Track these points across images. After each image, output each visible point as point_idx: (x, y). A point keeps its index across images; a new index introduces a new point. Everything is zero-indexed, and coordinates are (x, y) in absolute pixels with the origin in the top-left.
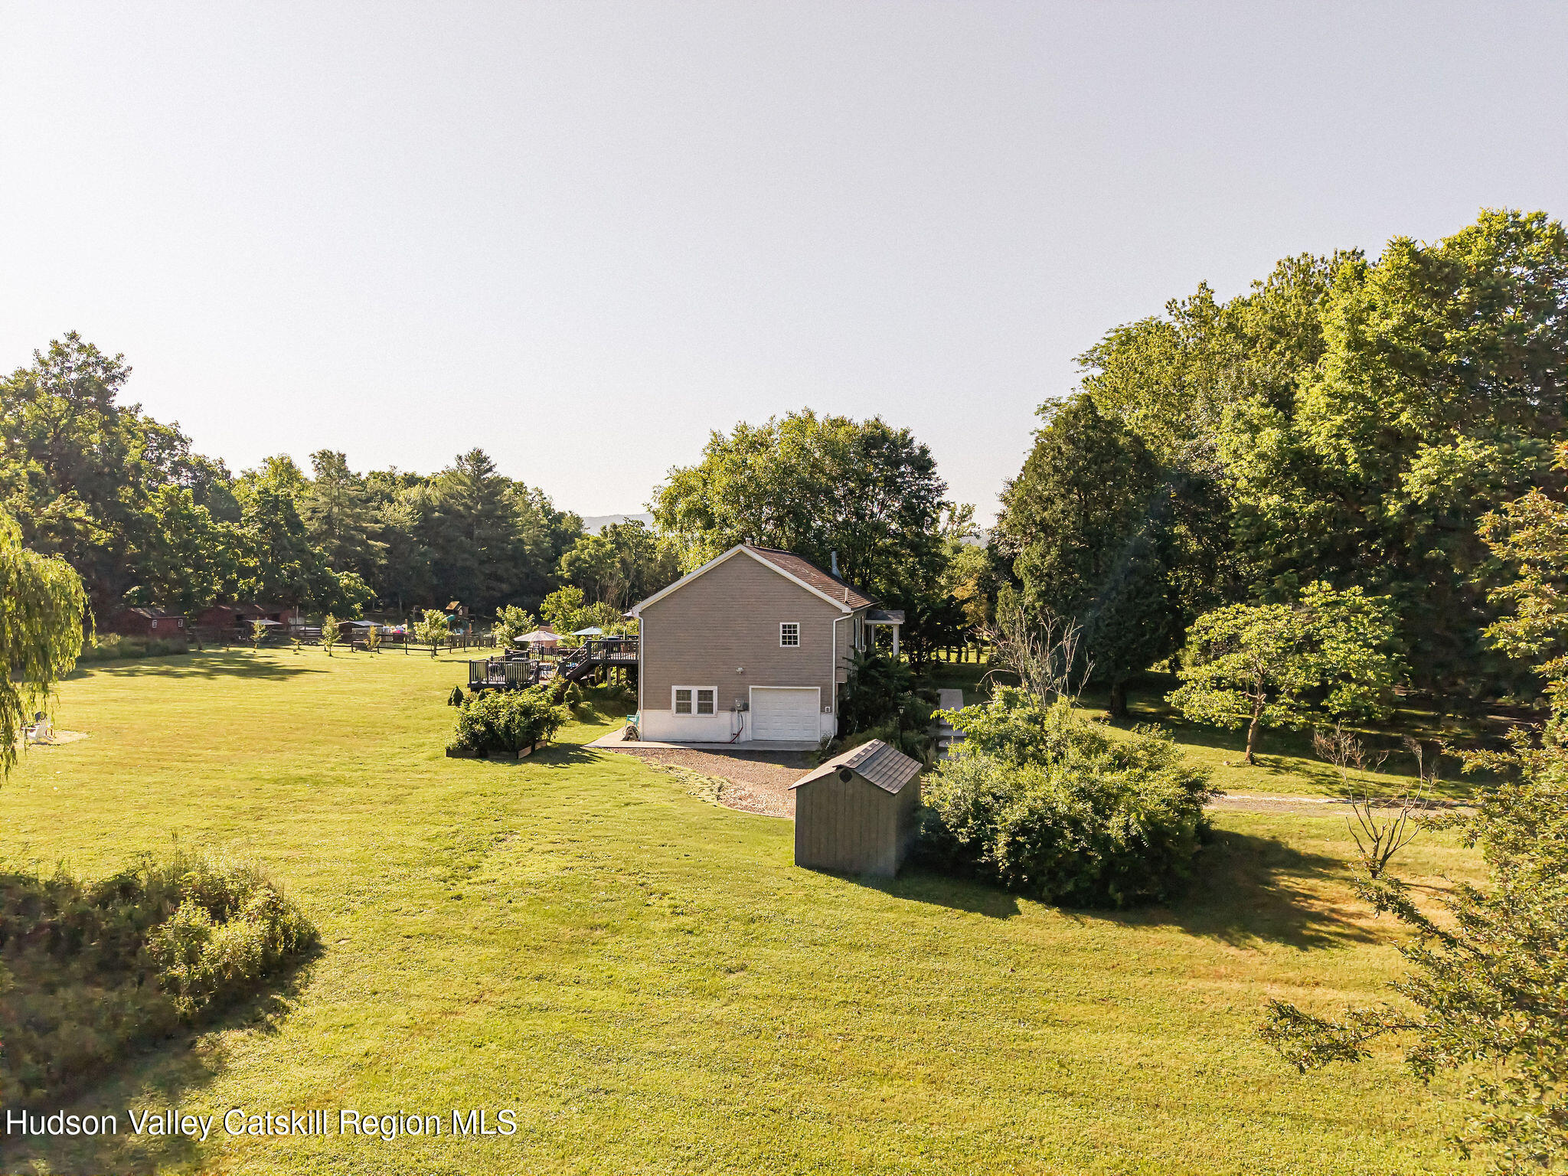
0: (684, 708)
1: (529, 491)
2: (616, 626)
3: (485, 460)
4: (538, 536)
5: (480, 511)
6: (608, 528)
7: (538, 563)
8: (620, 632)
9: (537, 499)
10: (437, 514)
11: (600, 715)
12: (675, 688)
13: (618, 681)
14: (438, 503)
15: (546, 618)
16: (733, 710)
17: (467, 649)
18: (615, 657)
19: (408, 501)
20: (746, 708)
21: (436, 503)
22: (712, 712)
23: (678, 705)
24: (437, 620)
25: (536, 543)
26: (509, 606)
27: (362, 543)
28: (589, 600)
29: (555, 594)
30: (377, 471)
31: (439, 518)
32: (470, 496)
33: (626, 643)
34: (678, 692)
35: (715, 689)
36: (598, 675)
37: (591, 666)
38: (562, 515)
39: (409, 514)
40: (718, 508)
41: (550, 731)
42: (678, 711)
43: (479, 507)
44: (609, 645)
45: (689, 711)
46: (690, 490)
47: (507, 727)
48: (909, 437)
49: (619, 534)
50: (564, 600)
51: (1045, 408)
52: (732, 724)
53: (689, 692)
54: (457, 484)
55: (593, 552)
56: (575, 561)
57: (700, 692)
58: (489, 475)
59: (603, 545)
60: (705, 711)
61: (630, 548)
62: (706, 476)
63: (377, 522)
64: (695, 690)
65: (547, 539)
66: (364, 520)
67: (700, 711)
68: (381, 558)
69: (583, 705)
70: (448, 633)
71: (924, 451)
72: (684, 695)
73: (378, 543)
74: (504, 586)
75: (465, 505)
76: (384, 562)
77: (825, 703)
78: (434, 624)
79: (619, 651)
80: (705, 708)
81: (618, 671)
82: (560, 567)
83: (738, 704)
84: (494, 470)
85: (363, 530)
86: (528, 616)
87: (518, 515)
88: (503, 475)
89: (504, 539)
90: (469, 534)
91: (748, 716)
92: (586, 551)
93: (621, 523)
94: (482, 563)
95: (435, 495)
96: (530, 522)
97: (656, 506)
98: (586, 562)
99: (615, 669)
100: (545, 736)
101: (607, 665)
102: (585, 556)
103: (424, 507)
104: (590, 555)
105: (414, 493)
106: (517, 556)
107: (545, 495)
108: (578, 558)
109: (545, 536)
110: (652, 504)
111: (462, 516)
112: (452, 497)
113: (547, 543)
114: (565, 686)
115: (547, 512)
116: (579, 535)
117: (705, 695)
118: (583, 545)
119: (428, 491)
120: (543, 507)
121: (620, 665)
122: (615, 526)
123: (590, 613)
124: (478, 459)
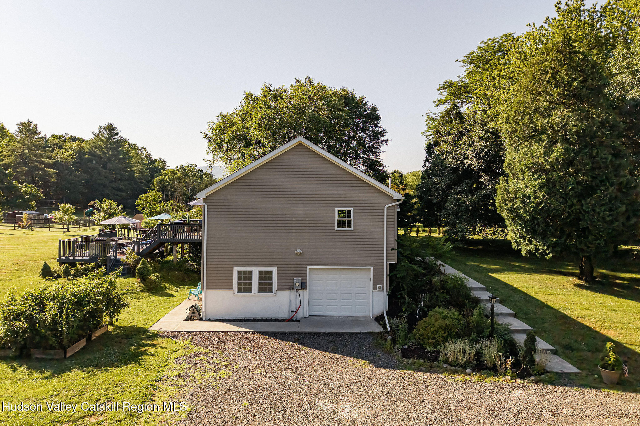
0: (244, 287)
1: (139, 148)
2: (181, 213)
3: (114, 129)
4: (142, 169)
5: (111, 155)
6: (179, 167)
7: (142, 183)
8: (184, 217)
9: (143, 152)
10: (87, 156)
11: (167, 285)
12: (236, 269)
13: (183, 254)
14: (88, 150)
15: (139, 209)
16: (291, 289)
17: (91, 227)
18: (180, 236)
19: (71, 149)
20: (303, 287)
21: (86, 150)
22: (271, 290)
23: (239, 284)
24: (67, 210)
25: (141, 172)
26: (104, 199)
27: (43, 169)
28: (166, 199)
29: (145, 195)
30: (56, 134)
31: (88, 158)
32: (106, 147)
33: (189, 226)
34: (239, 272)
35: (274, 269)
36: (167, 249)
37: (162, 243)
38: (156, 160)
39: (70, 155)
40: (255, 133)
41: (112, 316)
42: (239, 290)
43: (110, 152)
44: (175, 227)
45: (250, 290)
46: (233, 124)
47: (54, 320)
48: (364, 102)
49: (184, 170)
50: (150, 198)
51: (443, 87)
52: (290, 301)
53: (250, 272)
54: (99, 141)
55: (170, 177)
56: (161, 181)
57: (260, 272)
58: (117, 137)
59: (176, 174)
60: (265, 290)
61: (190, 177)
62: (244, 114)
63: (50, 158)
64: (255, 271)
65: (148, 171)
66: (43, 157)
67: (260, 290)
68: (53, 178)
69: (152, 277)
70: (75, 217)
71: (374, 109)
72: (245, 276)
73: (51, 170)
74: (124, 194)
75: (103, 152)
76: (54, 180)
77: (377, 281)
78: (66, 212)
79: (184, 232)
80: (265, 287)
81: (182, 248)
82: (153, 184)
83: (296, 283)
84: (119, 134)
85: (42, 163)
86: (118, 206)
87: (132, 158)
88: (124, 137)
89: (124, 170)
90: (105, 168)
91: (305, 294)
92: (167, 176)
93: (185, 165)
94: (112, 182)
95: (87, 147)
96: (138, 162)
97: (210, 134)
98: (167, 182)
99: (180, 245)
100: (106, 319)
101: (175, 242)
102: (166, 178)
103: (80, 153)
104: (169, 179)
105: (75, 145)
106: (131, 177)
107: (148, 151)
108: (163, 180)
109: (146, 170)
110: (207, 132)
111: (101, 158)
112: (96, 147)
113: (147, 173)
114: (137, 262)
115: (148, 158)
116: (164, 169)
117: (265, 276)
118: (165, 173)
119: (83, 145)
120: (146, 156)
121: (183, 242)
122: (182, 166)
123: (165, 207)
124: (111, 128)
